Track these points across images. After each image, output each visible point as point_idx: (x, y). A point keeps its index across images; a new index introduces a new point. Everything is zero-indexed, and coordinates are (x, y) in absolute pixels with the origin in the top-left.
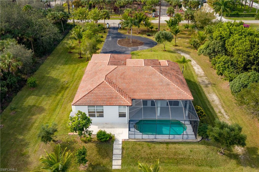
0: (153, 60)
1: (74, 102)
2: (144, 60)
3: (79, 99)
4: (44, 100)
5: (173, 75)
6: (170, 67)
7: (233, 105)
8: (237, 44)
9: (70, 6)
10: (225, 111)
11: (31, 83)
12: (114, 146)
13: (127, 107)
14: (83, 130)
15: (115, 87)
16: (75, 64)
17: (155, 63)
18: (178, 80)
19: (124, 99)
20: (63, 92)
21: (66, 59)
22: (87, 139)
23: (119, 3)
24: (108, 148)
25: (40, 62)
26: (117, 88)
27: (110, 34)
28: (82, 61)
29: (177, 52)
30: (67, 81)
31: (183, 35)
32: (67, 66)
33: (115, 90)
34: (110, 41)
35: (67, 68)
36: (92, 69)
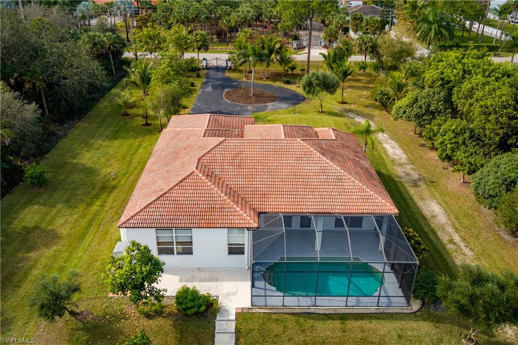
0: (302, 128)
1: (123, 219)
2: (283, 126)
3: (136, 212)
4: (59, 215)
5: (348, 160)
6: (339, 141)
7: (476, 225)
8: (479, 94)
9: (129, 28)
10: (461, 238)
11: (32, 177)
12: (216, 324)
13: (246, 232)
14: (142, 287)
15: (220, 186)
16: (135, 138)
17: (306, 133)
18: (360, 169)
19: (241, 212)
20: (104, 197)
21: (115, 127)
22: (153, 309)
23: (226, 21)
24: (202, 330)
25: (61, 133)
26: (225, 186)
27: (210, 80)
28: (151, 132)
29: (347, 114)
30: (114, 172)
31: (356, 83)
32: (116, 141)
33: (219, 192)
34: (208, 92)
35: (117, 145)
36: (168, 145)
